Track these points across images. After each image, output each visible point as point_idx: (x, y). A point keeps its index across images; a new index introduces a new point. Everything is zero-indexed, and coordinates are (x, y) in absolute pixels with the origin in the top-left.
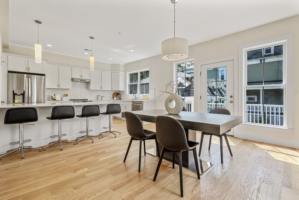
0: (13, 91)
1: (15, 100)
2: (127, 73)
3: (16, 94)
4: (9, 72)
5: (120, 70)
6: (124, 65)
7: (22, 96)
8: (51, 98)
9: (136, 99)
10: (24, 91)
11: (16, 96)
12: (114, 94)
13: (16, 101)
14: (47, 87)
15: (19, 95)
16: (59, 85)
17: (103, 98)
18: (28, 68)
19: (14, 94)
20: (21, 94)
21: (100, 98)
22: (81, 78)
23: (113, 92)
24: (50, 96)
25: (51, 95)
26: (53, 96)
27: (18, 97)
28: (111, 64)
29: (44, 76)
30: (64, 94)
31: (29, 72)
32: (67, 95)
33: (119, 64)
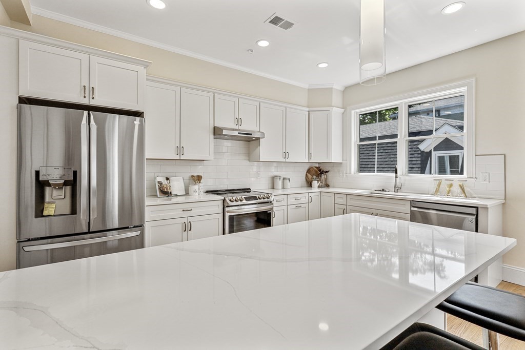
0: (37, 173)
1: (45, 204)
2: (353, 111)
3: (47, 183)
4: (23, 100)
5: (333, 104)
6: (342, 89)
7: (68, 189)
8: (160, 189)
9: (397, 188)
10: (75, 173)
11: (48, 190)
12: (309, 171)
13: (49, 210)
14: (148, 154)
15: (59, 187)
16: (180, 149)
17: (288, 184)
18: (89, 90)
19: (41, 185)
20: (66, 183)
21: (279, 183)
22: (236, 127)
23: (307, 167)
24: (157, 184)
25: (159, 179)
26: (165, 182)
27: (55, 193)
28: (307, 87)
29: (138, 119)
30: (193, 176)
31: (93, 103)
32: (199, 179)
33: (332, 88)
